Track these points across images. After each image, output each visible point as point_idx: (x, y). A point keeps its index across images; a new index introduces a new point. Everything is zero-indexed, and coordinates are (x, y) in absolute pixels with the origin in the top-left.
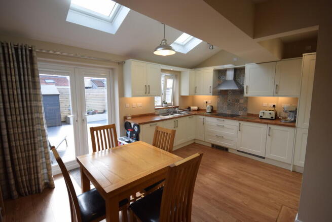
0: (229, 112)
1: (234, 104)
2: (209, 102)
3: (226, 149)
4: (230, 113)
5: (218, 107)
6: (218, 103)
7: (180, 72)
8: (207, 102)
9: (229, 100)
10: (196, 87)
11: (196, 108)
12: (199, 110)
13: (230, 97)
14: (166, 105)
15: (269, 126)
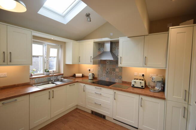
0: (107, 79)
1: (112, 72)
2: (92, 70)
3: (104, 117)
4: (108, 81)
5: (98, 75)
6: (99, 71)
7: (65, 43)
8: (89, 70)
9: (107, 69)
10: (80, 57)
11: (81, 75)
12: (83, 76)
13: (108, 66)
14: (48, 73)
15: (141, 96)
